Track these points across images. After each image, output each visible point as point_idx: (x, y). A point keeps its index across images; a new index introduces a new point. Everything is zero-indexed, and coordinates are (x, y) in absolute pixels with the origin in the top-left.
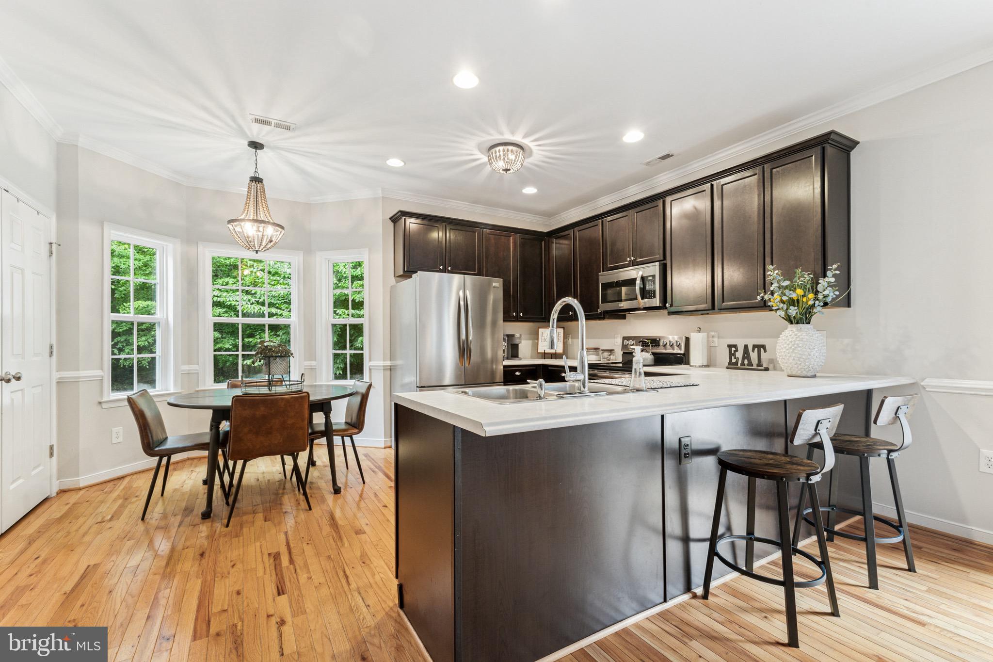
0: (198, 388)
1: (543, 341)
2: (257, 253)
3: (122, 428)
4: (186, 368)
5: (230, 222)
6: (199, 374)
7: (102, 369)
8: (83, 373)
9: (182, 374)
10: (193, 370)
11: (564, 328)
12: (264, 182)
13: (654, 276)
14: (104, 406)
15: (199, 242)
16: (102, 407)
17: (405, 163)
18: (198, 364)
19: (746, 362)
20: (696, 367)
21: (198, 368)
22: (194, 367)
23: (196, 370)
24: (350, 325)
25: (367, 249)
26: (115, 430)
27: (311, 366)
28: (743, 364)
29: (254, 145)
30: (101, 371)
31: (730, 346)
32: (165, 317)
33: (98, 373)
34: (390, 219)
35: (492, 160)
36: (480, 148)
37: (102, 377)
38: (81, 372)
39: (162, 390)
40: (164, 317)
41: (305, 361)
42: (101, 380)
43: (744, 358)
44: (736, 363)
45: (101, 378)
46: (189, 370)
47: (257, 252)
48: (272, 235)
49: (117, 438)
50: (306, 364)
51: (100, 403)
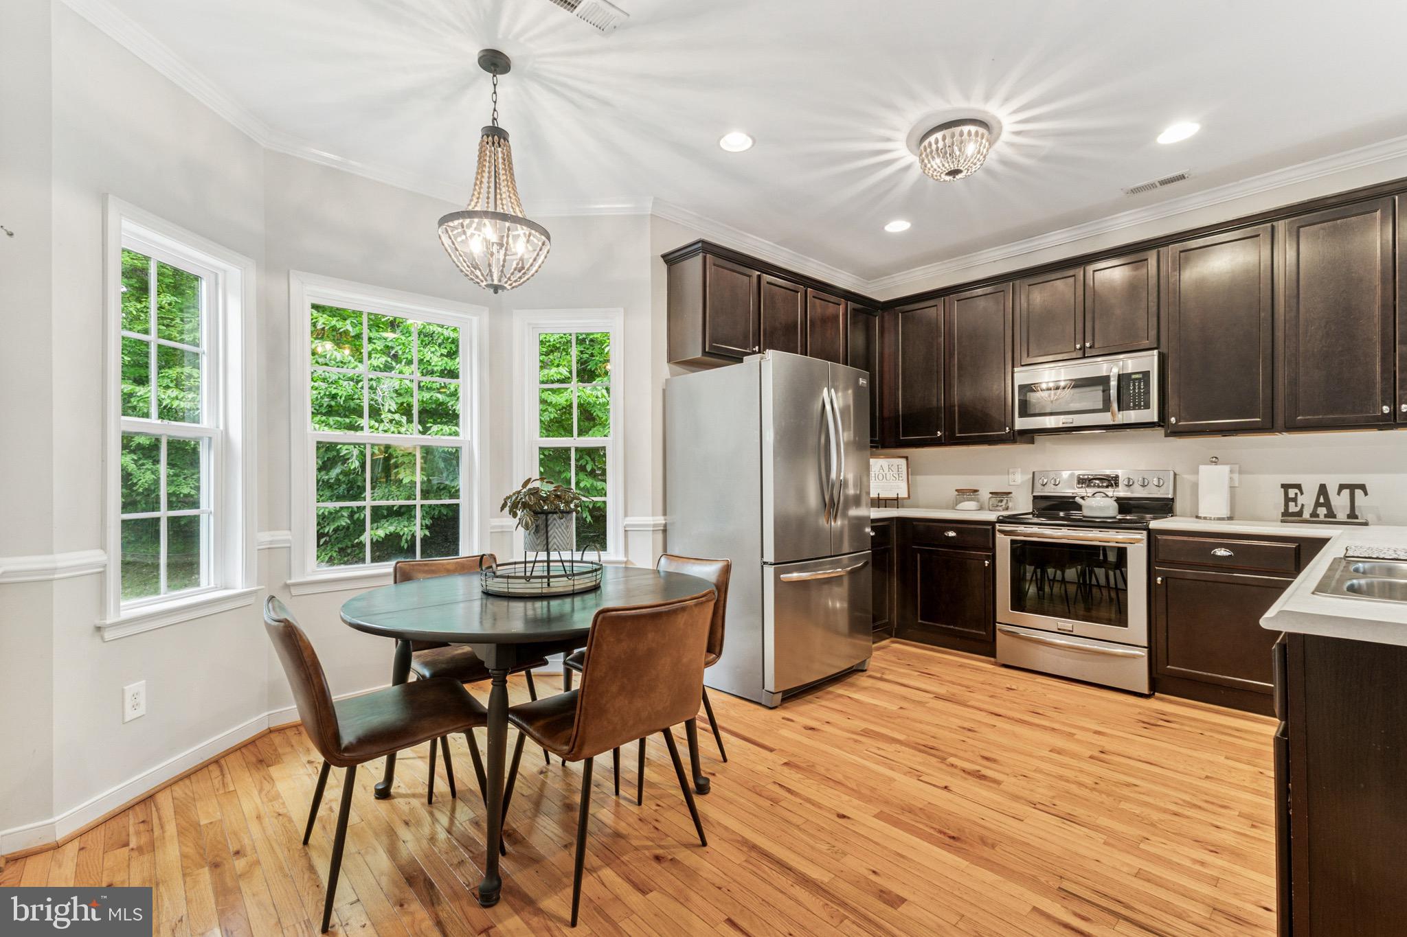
0: (290, 579)
1: (874, 479)
2: (496, 292)
3: (144, 681)
4: (265, 537)
6: (292, 548)
7: (103, 547)
8: (60, 561)
9: (259, 550)
10: (278, 541)
11: (907, 458)
12: (509, 137)
13: (1146, 374)
14: (108, 635)
15: (291, 271)
16: (102, 638)
17: (754, 145)
18: (290, 530)
19: (1322, 511)
20: (1210, 519)
21: (290, 537)
22: (282, 535)
23: (288, 541)
24: (577, 449)
25: (622, 310)
26: (130, 689)
27: (502, 527)
28: (1314, 514)
30: (101, 552)
31: (1286, 487)
32: (221, 427)
33: (94, 556)
34: (664, 256)
36: (918, 126)
37: (105, 566)
38: (57, 558)
39: (216, 589)
40: (218, 427)
41: (492, 517)
42: (100, 572)
43: (1318, 504)
44: (1300, 514)
45: (101, 569)
46: (271, 542)
49: (134, 707)
50: (493, 524)
51: (99, 629)
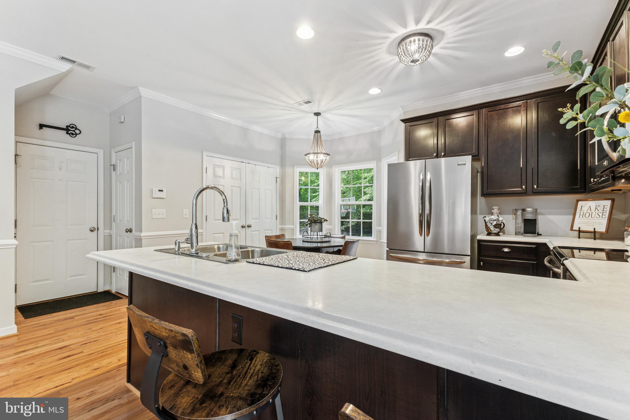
1: (581, 216)
5: (306, 155)
8: (287, 226)
11: (613, 200)
12: (321, 132)
17: (381, 90)
29: (316, 115)
30: (293, 226)
35: (402, 56)
36: (389, 52)
38: (286, 226)
42: (293, 229)
47: (317, 169)
48: (322, 159)
